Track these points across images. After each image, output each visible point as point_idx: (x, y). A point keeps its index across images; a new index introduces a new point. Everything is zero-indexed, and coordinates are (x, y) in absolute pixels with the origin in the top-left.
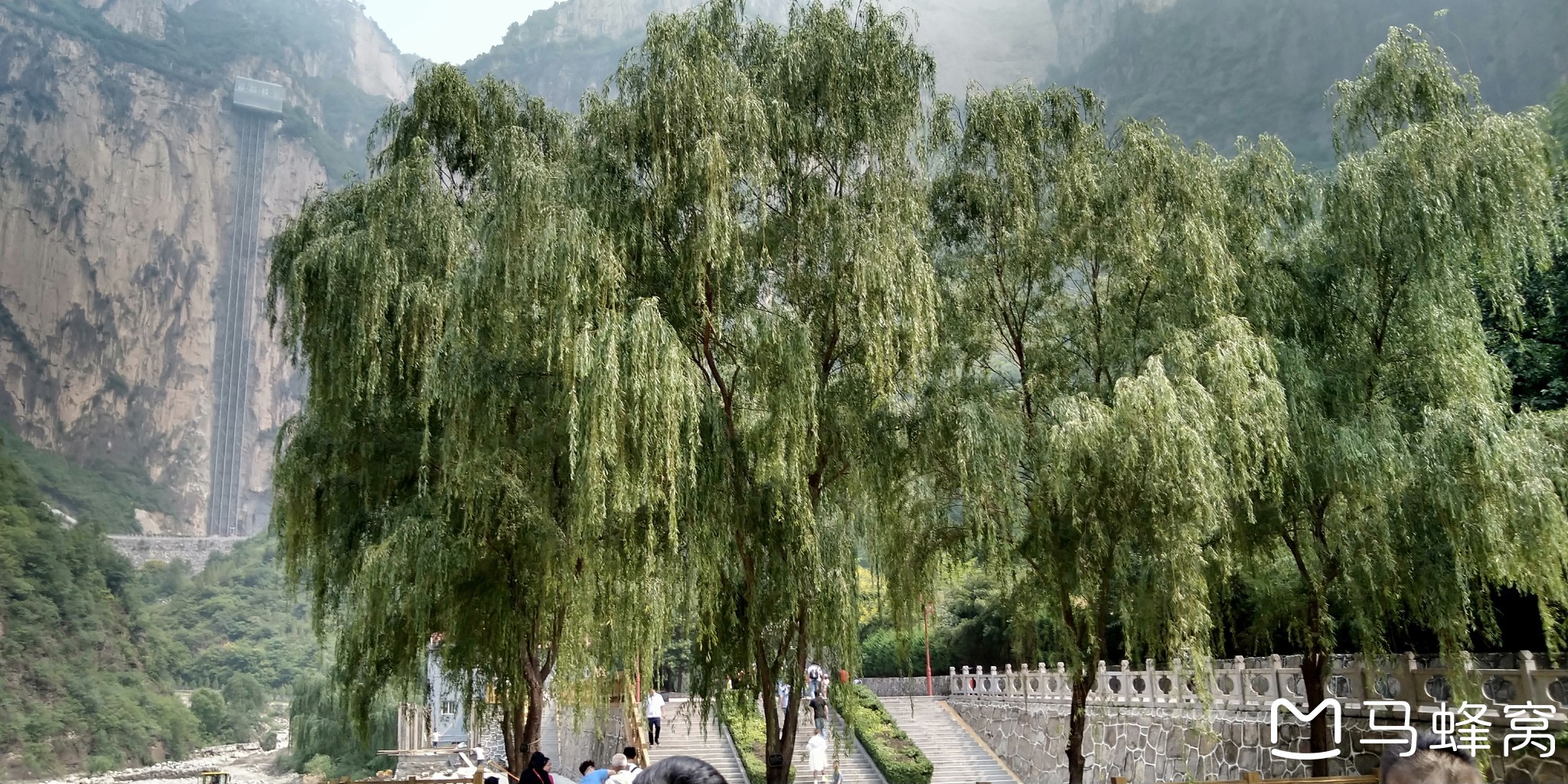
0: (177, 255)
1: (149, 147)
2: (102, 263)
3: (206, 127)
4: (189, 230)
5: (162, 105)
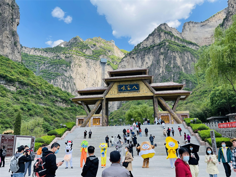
0: (96, 82)
1: (92, 69)
2: (88, 84)
3: (98, 65)
4: (97, 78)
5: (93, 63)
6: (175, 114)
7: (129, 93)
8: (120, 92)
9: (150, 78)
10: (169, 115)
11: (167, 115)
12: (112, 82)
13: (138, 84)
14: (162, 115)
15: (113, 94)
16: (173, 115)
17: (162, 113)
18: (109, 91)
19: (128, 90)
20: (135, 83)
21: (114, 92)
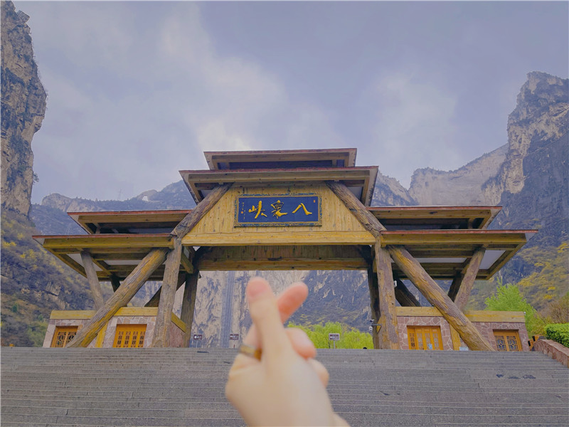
0: (213, 283)
6: (467, 319)
7: (280, 230)
8: (245, 226)
9: (362, 177)
10: (442, 323)
11: (431, 322)
12: (215, 185)
13: (316, 198)
14: (412, 322)
15: (217, 230)
16: (459, 323)
17: (413, 313)
18: (198, 220)
19: (275, 218)
20: (305, 193)
21: (218, 224)
